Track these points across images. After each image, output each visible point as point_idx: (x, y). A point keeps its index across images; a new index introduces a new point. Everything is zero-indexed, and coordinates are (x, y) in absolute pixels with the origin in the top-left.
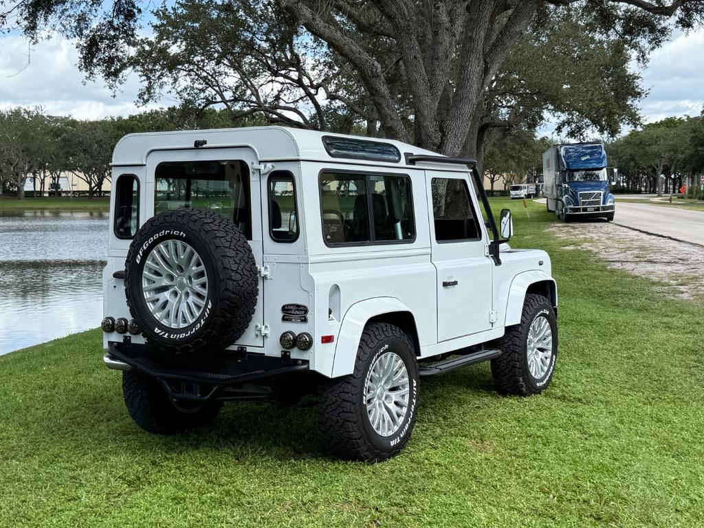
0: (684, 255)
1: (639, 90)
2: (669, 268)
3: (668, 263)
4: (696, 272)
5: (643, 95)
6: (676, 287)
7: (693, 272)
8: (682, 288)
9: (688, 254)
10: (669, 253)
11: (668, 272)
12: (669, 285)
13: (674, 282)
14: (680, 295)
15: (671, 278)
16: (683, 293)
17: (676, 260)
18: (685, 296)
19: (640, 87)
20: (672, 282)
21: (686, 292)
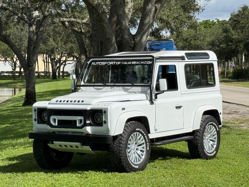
0: (236, 110)
1: (198, 7)
2: (230, 116)
3: (229, 114)
4: (246, 118)
5: (201, 11)
6: (238, 124)
7: (243, 118)
8: (242, 125)
9: (237, 109)
10: (227, 109)
11: (231, 118)
12: (235, 123)
13: (237, 122)
14: (243, 128)
15: (234, 120)
16: (243, 126)
17: (233, 112)
18: (245, 128)
19: (199, 5)
20: (235, 122)
21: (245, 126)
